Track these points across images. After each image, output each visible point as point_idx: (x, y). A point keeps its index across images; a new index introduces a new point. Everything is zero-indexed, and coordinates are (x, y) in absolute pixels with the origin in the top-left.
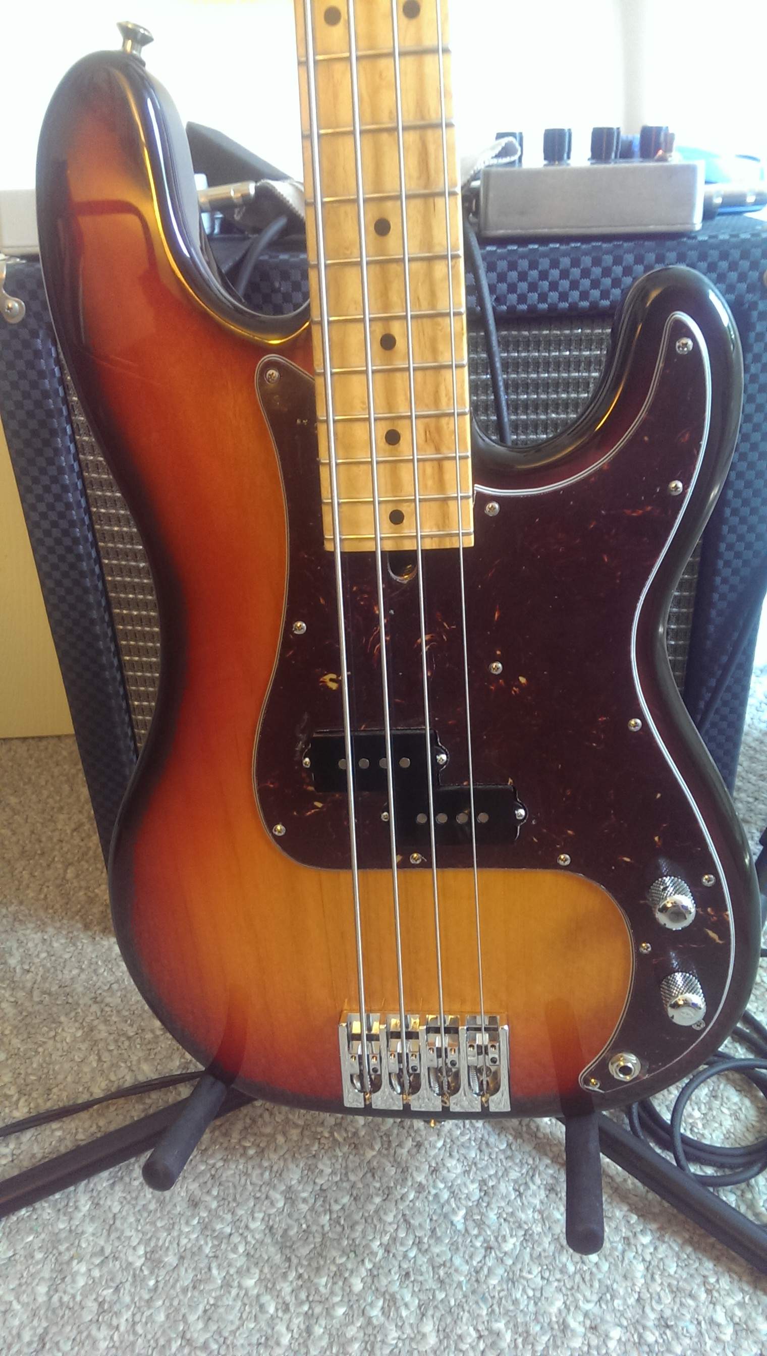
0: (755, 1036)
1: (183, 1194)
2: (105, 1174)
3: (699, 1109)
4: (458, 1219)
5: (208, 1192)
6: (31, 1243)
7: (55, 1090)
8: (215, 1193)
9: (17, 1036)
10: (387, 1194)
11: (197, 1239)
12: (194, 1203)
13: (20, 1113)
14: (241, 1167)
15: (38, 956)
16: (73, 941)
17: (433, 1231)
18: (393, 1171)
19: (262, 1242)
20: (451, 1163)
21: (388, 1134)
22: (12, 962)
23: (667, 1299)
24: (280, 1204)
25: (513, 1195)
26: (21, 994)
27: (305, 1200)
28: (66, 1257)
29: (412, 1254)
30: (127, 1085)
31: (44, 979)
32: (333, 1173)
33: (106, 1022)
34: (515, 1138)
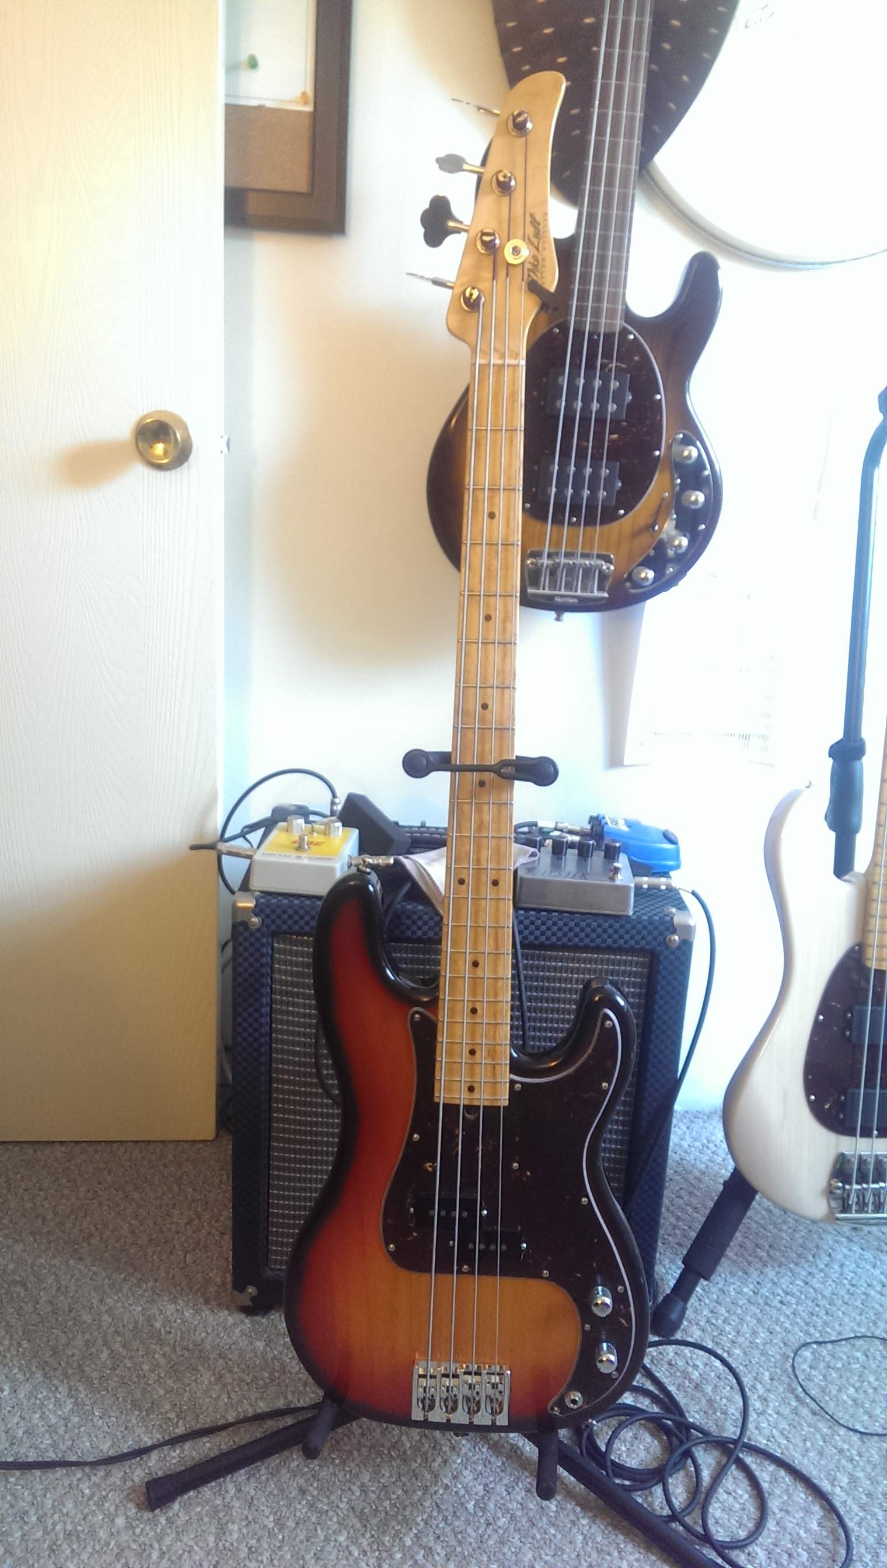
0: (666, 1400)
1: (295, 1486)
2: (242, 1471)
3: (625, 1446)
4: (470, 1506)
5: (312, 1485)
6: (200, 1512)
7: (201, 1416)
8: (315, 1486)
9: (169, 1378)
10: (426, 1489)
11: (306, 1513)
12: (303, 1492)
13: (180, 1430)
14: (331, 1470)
15: (175, 1321)
16: (197, 1312)
17: (455, 1513)
18: (429, 1477)
19: (348, 1516)
20: (466, 1473)
21: (426, 1453)
22: (157, 1325)
23: (594, 1555)
24: (358, 1494)
25: (505, 1493)
26: (167, 1349)
27: (373, 1492)
28: (224, 1521)
29: (441, 1526)
30: (250, 1415)
31: (183, 1339)
32: (391, 1476)
33: (230, 1371)
34: (507, 1460)
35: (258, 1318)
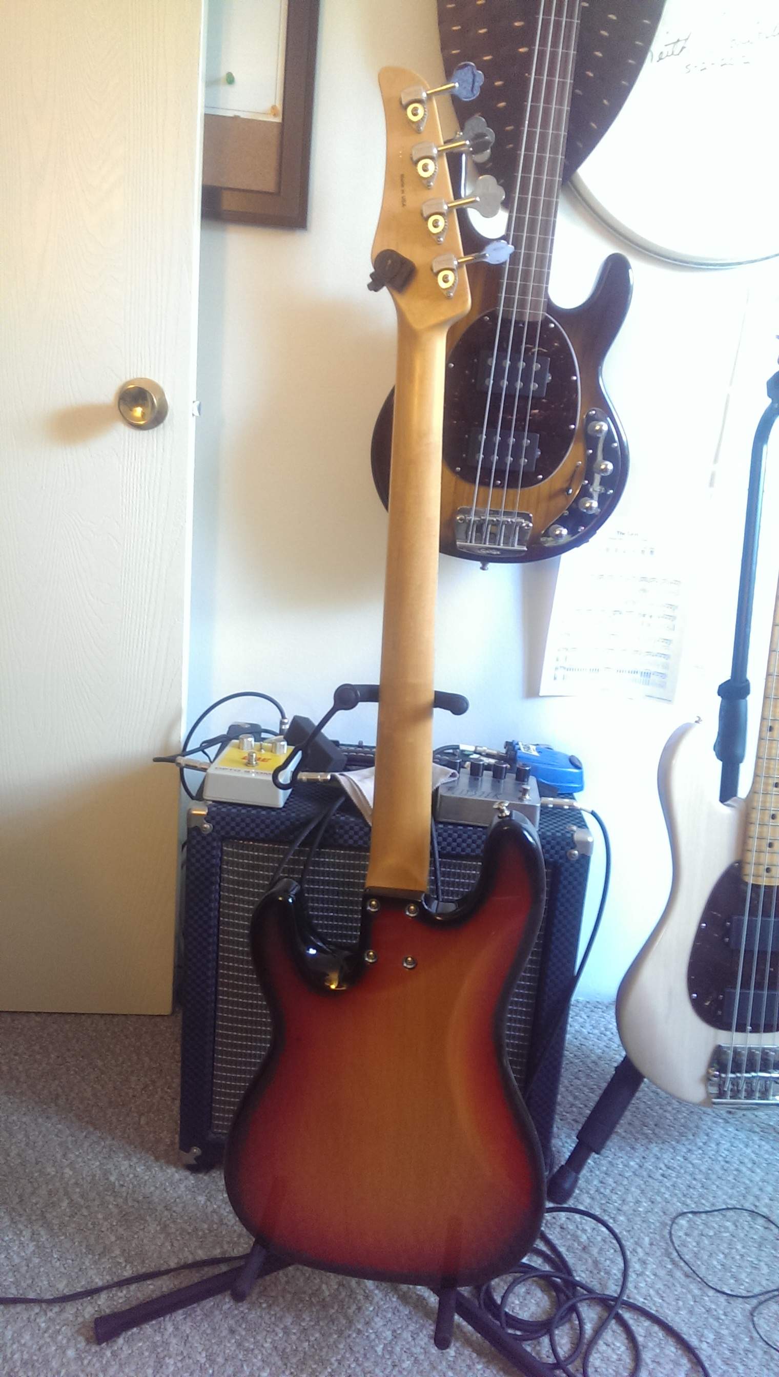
0: (557, 1260)
1: (226, 1326)
2: (180, 1312)
3: (519, 1300)
4: (379, 1349)
5: (240, 1326)
6: (141, 1347)
7: (147, 1262)
8: (244, 1326)
9: (120, 1226)
10: (340, 1333)
11: (235, 1350)
12: (232, 1331)
13: (128, 1273)
14: (258, 1313)
15: (128, 1176)
16: (148, 1168)
17: (365, 1355)
18: (344, 1322)
19: (270, 1354)
20: (377, 1319)
21: (342, 1301)
22: (112, 1179)
24: (281, 1335)
25: (410, 1339)
26: (120, 1201)
27: (295, 1334)
28: (162, 1355)
29: (353, 1366)
30: (190, 1262)
31: (134, 1192)
32: (310, 1320)
33: (174, 1222)
34: (414, 1308)
35: (200, 1175)
